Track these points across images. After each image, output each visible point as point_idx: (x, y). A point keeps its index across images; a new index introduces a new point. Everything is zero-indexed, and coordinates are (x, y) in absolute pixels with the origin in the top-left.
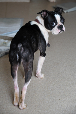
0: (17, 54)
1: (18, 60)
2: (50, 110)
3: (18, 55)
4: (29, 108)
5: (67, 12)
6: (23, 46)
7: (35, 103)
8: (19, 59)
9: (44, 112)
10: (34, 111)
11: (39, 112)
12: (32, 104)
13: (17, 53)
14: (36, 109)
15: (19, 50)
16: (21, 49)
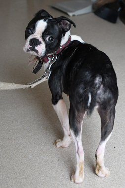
0: (90, 93)
1: (89, 105)
2: (41, 178)
3: (90, 96)
4: (4, 177)
5: (74, 15)
6: (103, 82)
7: (15, 168)
8: (91, 104)
9: (30, 183)
10: (14, 181)
11: (22, 184)
12: (10, 169)
13: (90, 91)
14: (16, 178)
15: (95, 88)
16: (99, 87)
